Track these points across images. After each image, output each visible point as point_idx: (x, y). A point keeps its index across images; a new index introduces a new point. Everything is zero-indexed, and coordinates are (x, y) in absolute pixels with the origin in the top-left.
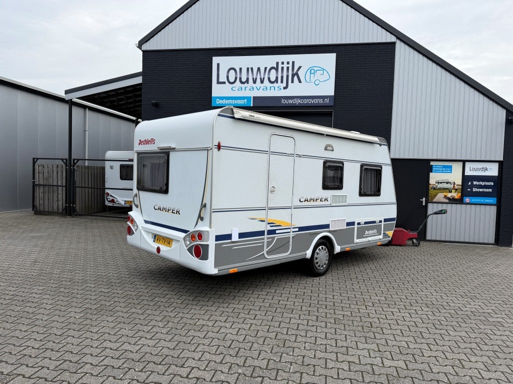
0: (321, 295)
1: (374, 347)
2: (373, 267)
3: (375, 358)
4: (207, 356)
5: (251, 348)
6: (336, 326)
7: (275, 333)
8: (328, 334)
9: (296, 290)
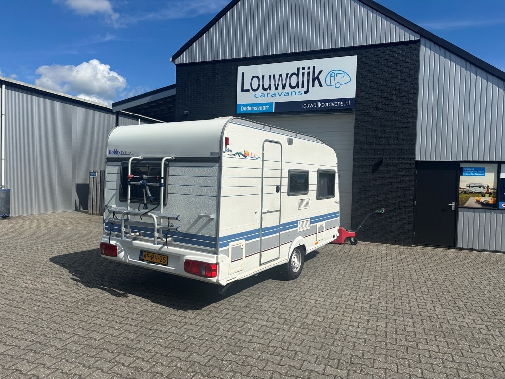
0: (304, 299)
1: (325, 353)
2: (378, 274)
3: (320, 364)
4: (158, 349)
5: (202, 344)
6: (300, 330)
7: (234, 333)
8: (286, 337)
9: (281, 292)
